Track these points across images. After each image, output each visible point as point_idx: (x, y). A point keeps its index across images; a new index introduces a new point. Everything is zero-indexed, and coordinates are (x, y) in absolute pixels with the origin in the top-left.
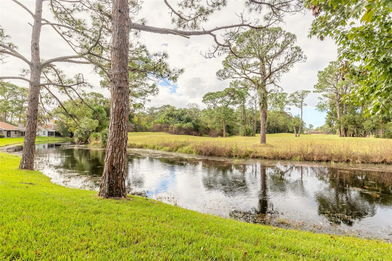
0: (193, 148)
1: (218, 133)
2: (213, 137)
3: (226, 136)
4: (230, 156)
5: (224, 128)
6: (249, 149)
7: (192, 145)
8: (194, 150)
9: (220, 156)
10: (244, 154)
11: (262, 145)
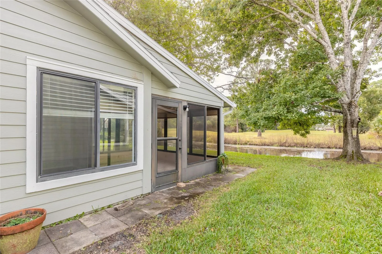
0: (212, 139)
1: (233, 129)
2: (229, 132)
3: (239, 132)
4: (235, 144)
5: (237, 126)
6: (248, 140)
7: (211, 137)
8: (213, 140)
9: (229, 144)
10: (244, 143)
11: (259, 137)
